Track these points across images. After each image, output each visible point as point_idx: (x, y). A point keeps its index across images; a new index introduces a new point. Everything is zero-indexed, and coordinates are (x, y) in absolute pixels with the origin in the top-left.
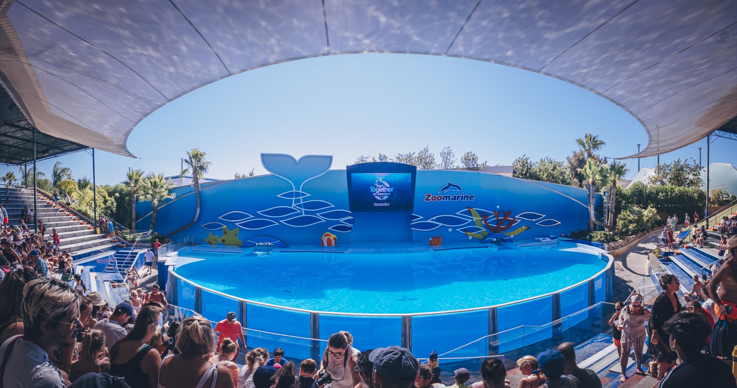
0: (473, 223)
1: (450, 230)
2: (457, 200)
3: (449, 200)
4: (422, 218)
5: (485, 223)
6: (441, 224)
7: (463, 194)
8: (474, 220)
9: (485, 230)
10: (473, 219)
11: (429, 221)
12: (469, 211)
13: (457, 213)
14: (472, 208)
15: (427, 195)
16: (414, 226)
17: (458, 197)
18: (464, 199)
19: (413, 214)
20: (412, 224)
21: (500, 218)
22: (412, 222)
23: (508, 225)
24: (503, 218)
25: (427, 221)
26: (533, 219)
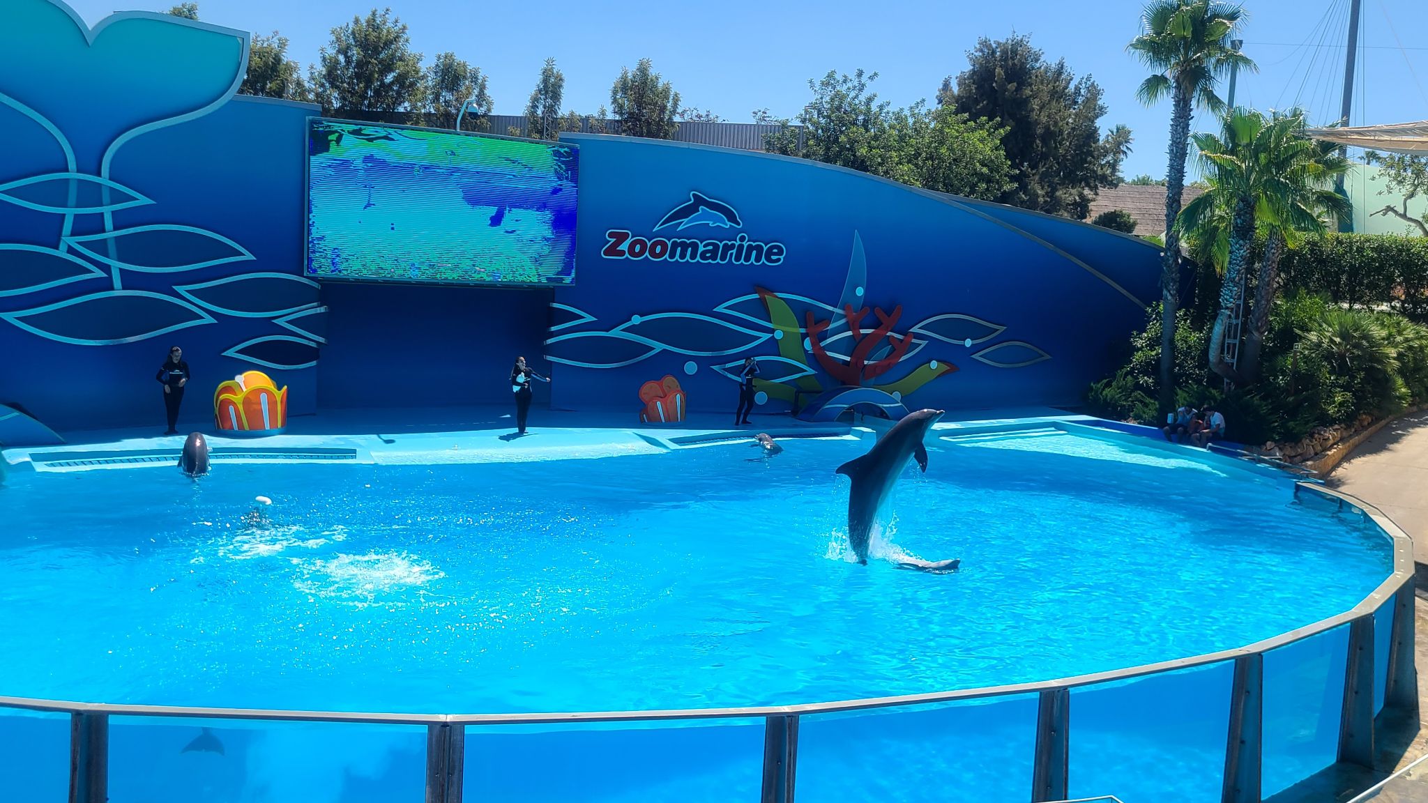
0: (772, 346)
1: (691, 368)
2: (723, 258)
3: (693, 256)
4: (589, 318)
5: (813, 344)
6: (659, 346)
7: (742, 239)
8: (779, 335)
9: (810, 371)
10: (772, 331)
11: (616, 333)
12: (762, 301)
13: (720, 309)
14: (771, 291)
15: (611, 235)
16: (559, 350)
17: (727, 248)
18: (747, 258)
19: (556, 305)
20: (549, 341)
21: (863, 331)
22: (553, 335)
23: (886, 357)
24: (873, 332)
25: (608, 331)
26: (964, 340)
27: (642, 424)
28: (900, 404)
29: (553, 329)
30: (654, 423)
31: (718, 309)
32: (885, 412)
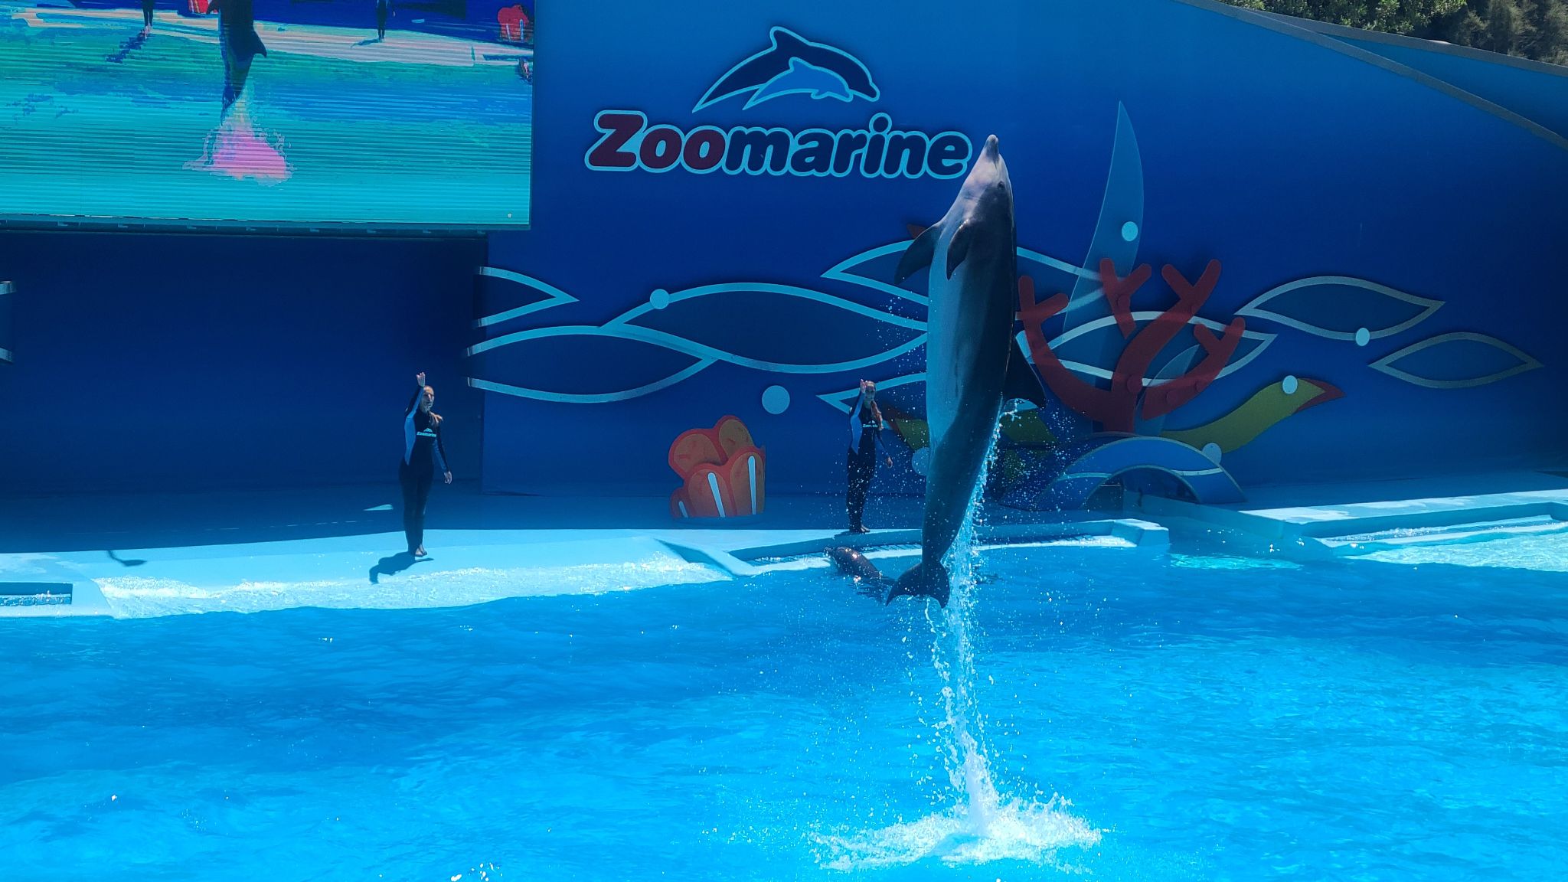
1: (776, 400)
2: (840, 166)
3: (778, 164)
4: (561, 298)
5: (1033, 345)
6: (707, 355)
7: (881, 125)
11: (617, 328)
13: (835, 273)
15: (605, 122)
16: (497, 365)
17: (848, 144)
18: (892, 167)
19: (491, 272)
20: (479, 348)
21: (1138, 316)
22: (485, 334)
23: (1190, 369)
24: (1161, 317)
25: (600, 325)
26: (1355, 331)
27: (675, 521)
28: (1218, 470)
29: (487, 321)
30: (702, 518)
31: (830, 274)
32: (1188, 489)
